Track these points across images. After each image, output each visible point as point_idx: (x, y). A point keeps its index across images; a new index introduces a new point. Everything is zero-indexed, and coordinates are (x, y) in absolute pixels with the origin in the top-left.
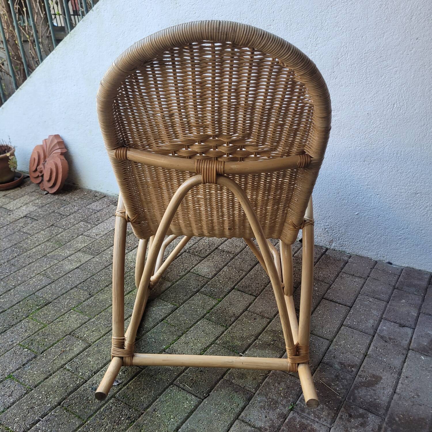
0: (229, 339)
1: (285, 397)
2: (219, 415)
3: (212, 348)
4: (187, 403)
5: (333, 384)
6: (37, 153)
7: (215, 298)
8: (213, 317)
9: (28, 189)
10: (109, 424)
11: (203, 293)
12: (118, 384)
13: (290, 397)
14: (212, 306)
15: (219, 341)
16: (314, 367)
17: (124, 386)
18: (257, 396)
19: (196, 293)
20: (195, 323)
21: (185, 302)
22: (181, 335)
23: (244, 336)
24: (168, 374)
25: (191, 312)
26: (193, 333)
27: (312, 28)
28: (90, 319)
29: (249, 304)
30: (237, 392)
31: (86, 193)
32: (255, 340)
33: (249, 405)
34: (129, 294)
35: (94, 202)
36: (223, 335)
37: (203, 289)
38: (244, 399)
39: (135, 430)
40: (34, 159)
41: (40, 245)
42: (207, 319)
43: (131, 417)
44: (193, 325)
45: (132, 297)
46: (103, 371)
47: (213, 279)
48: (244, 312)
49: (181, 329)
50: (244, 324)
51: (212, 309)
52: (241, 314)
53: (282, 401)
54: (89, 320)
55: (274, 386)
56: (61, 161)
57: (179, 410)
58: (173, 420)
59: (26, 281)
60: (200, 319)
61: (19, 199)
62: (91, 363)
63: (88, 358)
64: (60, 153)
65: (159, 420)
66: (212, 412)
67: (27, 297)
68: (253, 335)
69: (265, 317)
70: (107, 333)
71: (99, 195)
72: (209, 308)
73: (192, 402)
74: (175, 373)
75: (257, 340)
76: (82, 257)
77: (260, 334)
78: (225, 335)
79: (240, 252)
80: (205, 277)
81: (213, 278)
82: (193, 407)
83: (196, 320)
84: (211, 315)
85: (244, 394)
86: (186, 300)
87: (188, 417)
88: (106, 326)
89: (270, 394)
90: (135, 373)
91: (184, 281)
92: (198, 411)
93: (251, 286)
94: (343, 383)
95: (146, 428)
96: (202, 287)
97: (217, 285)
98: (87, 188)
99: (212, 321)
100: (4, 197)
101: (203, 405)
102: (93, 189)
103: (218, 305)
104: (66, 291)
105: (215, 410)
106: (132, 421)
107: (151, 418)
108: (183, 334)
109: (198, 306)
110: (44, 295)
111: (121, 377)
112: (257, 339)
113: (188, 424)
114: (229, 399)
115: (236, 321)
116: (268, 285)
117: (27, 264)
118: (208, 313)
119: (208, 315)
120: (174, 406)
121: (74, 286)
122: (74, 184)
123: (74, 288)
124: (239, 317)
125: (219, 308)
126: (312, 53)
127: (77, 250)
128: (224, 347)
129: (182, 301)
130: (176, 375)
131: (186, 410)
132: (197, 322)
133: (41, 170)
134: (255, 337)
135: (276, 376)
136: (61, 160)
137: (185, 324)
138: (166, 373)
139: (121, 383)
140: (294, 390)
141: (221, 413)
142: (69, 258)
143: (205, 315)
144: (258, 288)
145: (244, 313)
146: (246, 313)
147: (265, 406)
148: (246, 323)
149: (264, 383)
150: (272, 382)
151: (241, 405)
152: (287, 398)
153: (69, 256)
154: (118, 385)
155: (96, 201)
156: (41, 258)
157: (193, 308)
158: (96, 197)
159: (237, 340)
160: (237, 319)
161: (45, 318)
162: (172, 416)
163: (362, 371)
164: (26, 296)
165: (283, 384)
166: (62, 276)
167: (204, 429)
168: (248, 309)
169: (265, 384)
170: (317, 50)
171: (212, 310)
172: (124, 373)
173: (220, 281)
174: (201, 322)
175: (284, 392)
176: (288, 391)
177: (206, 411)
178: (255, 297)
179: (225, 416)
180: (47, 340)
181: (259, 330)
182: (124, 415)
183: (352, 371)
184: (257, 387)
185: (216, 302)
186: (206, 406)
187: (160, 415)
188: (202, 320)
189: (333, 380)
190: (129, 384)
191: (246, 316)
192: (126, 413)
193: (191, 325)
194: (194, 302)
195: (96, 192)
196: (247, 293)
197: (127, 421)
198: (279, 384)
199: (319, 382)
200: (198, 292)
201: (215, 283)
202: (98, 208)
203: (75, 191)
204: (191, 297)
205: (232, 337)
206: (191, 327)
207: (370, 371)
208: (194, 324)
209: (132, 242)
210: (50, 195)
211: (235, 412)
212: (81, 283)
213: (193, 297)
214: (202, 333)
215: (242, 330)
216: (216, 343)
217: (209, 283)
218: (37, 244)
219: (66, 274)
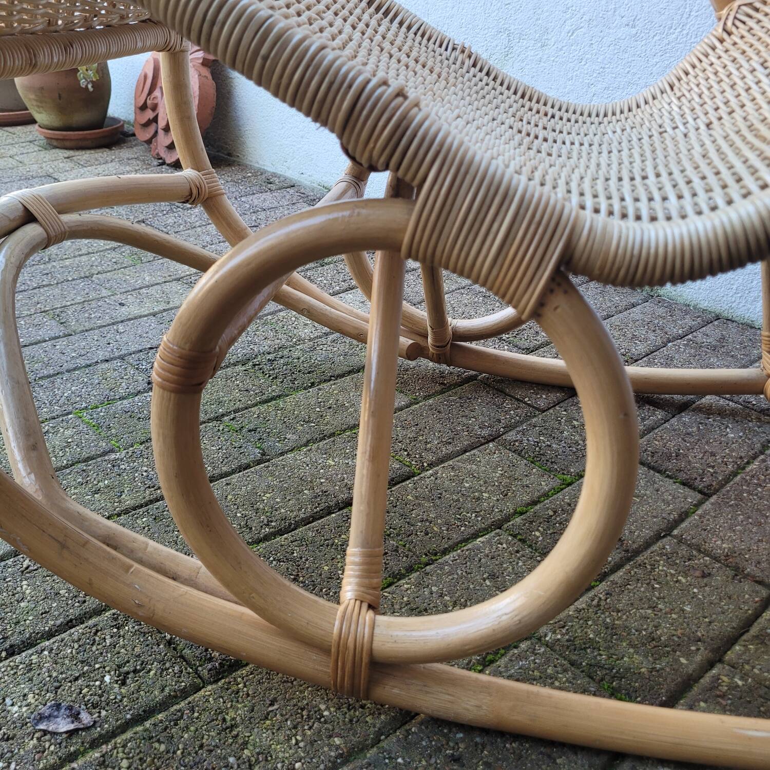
0: (598, 633)
3: (519, 657)
6: (152, 62)
7: (550, 471)
8: (537, 534)
9: (124, 153)
11: (510, 446)
12: (72, 727)
14: (537, 494)
15: (554, 632)
17: (95, 744)
19: (488, 442)
20: (466, 541)
21: (442, 462)
22: (403, 571)
23: (664, 632)
24: (304, 735)
25: (458, 500)
26: (450, 573)
28: (112, 451)
29: (680, 515)
31: (249, 174)
32: (711, 665)
34: (265, 405)
35: (261, 192)
36: (571, 611)
37: (511, 436)
40: (145, 77)
41: (89, 253)
42: (515, 536)
44: (457, 544)
45: (274, 413)
46: (46, 653)
47: (551, 411)
48: (658, 537)
49: (409, 550)
50: (659, 583)
51: (535, 503)
52: (648, 545)
54: (105, 453)
56: (200, 79)
60: (485, 531)
61: (95, 167)
62: (22, 604)
63: (25, 582)
64: (201, 61)
68: (699, 640)
69: (746, 576)
70: (141, 506)
71: (279, 182)
72: (526, 498)
74: (337, 741)
75: (719, 666)
76: (177, 293)
77: (732, 641)
78: (578, 611)
79: (648, 355)
80: (525, 403)
81: (549, 409)
83: (471, 531)
84: (531, 522)
86: (449, 457)
88: (148, 483)
90: (167, 690)
91: (454, 401)
93: (685, 456)
96: (509, 428)
97: (562, 432)
98: (257, 165)
99: (530, 546)
100: (65, 160)
102: (270, 169)
103: (560, 495)
104: (88, 362)
108: (410, 570)
109: (485, 482)
111: (101, 696)
112: (720, 661)
115: (628, 567)
116: (748, 463)
117: (31, 288)
118: (521, 514)
119: (518, 520)
121: (116, 354)
122: (229, 155)
123: (115, 358)
124: (637, 552)
125: (561, 506)
127: (173, 277)
128: (572, 664)
129: (430, 457)
130: (338, 747)
132: (475, 536)
133: (156, 102)
134: (712, 651)
136: (200, 75)
137: (427, 534)
138: (295, 727)
139: (87, 729)
142: (144, 291)
143: (507, 519)
144: (713, 467)
145: (660, 544)
146: (667, 544)
148: (667, 583)
153: (148, 287)
154: (71, 733)
155: (266, 192)
156: (74, 280)
157: (467, 485)
158: (271, 183)
159: (631, 645)
160: (629, 559)
166: (100, 327)
168: (675, 532)
171: (537, 507)
172: (124, 683)
173: (575, 423)
174: (489, 541)
178: (699, 496)
181: (725, 623)
185: (556, 482)
188: (493, 534)
190: (119, 740)
191: (669, 558)
193: (450, 543)
194: (474, 467)
195: (274, 175)
196: (668, 476)
200: (493, 440)
201: (556, 426)
202: (266, 205)
203: (226, 169)
204: (465, 451)
205: (611, 629)
206: (445, 552)
208: (461, 542)
209: (325, 282)
210: (167, 167)
212: (141, 351)
213: (472, 452)
214: (488, 582)
215: (653, 608)
216: (539, 639)
217: (534, 420)
218: (83, 252)
219: (113, 324)
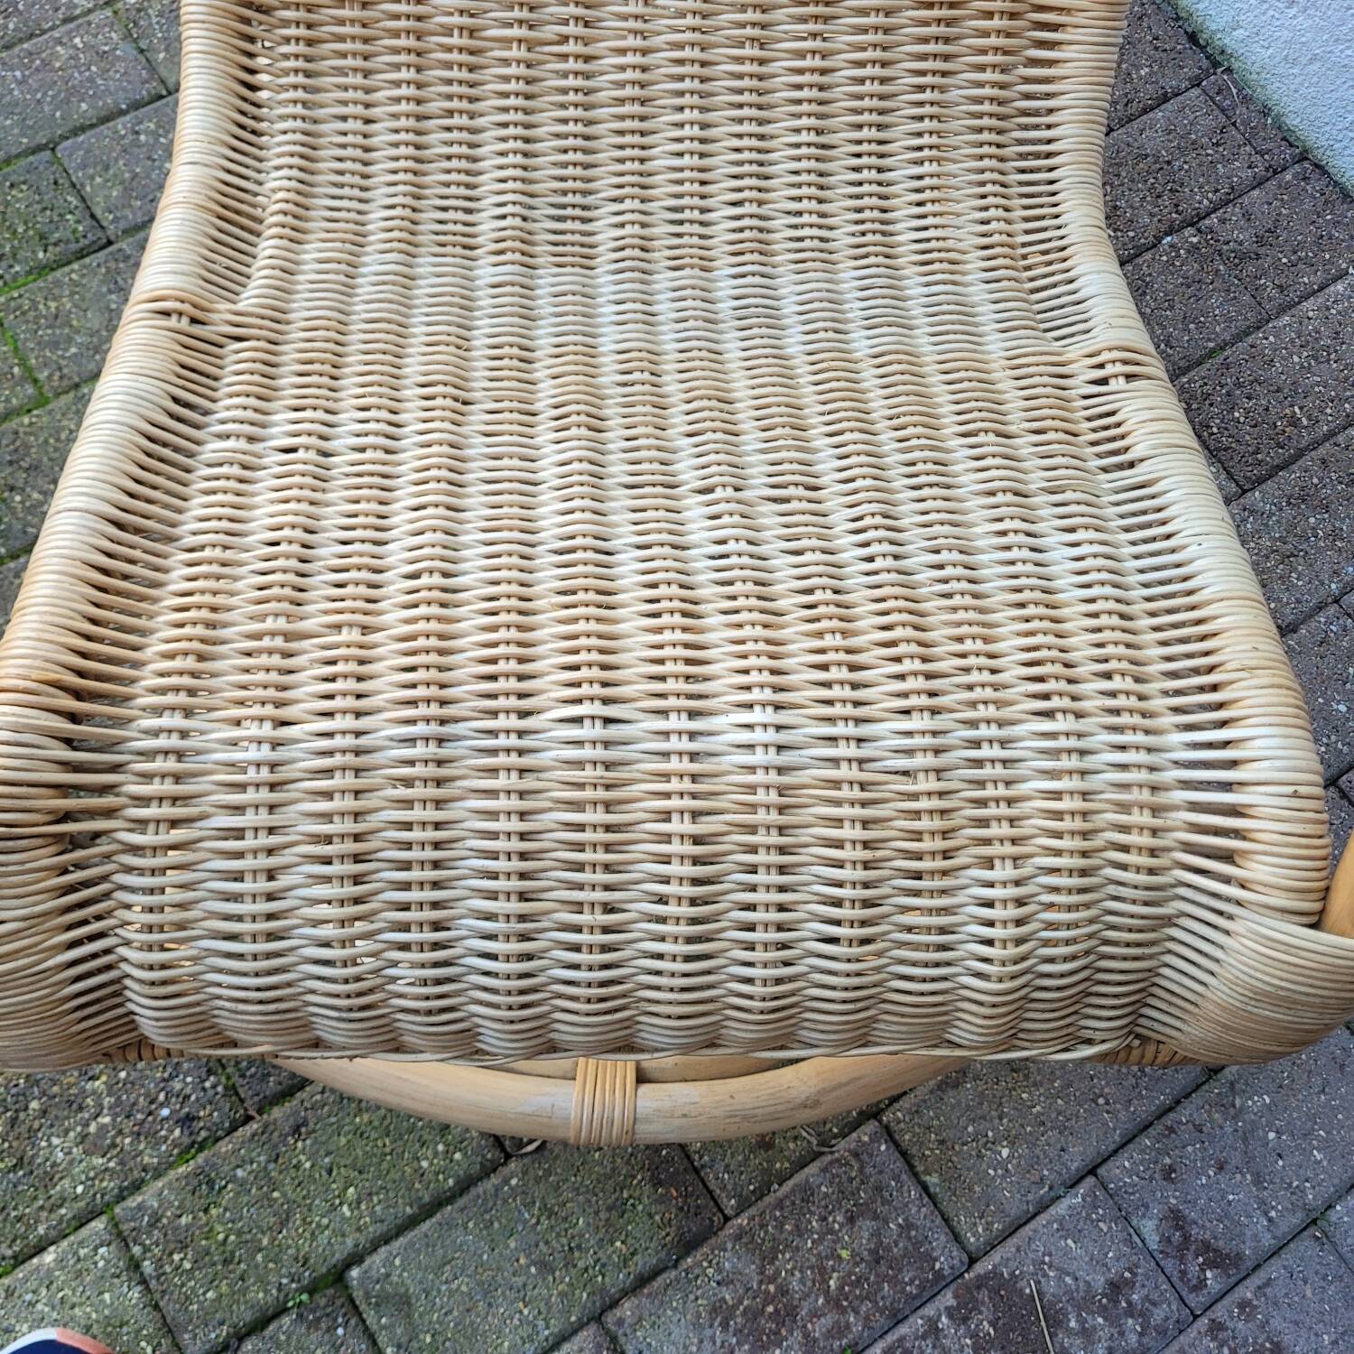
1: (835, 1302)
2: (533, 1270)
4: (436, 1154)
5: (1073, 1324)
10: (105, 1111)
13: (856, 1312)
16: (1051, 1188)
18: (729, 1246)
30: (660, 1183)
33: (673, 1274)
38: (668, 1234)
39: (189, 1196)
43: (199, 1118)
53: (815, 1314)
55: (825, 1219)
57: (392, 1175)
58: (348, 1214)
59: (44, 32)
65: (294, 1190)
66: (513, 1245)
67: (18, 156)
73: (458, 1156)
82: (451, 1182)
85: (681, 1209)
87: (412, 1222)
89: (787, 1256)
92: (462, 1210)
94: (1122, 1334)
95: (230, 1206)
101: (497, 1189)
105: (533, 1238)
106: (194, 1142)
107: (272, 1166)
110: (92, 178)
113: (397, 1262)
114: (609, 1209)
120: (380, 1143)
131: (417, 1186)
135: (861, 1170)
140: (893, 1281)
141: (545, 1267)
147: (735, 1307)
149: (790, 1183)
150: (826, 1195)
151: (641, 1263)
152: (844, 1311)
161: (55, 345)
162: (351, 1190)
163: (1243, 1305)
164: (14, 151)
165: (866, 1226)
167: (446, 1314)
169: (793, 1191)
175: (850, 1274)
176: (867, 1279)
177: (496, 1225)
179: (553, 1290)
180: (18, 498)
182: (178, 1096)
183: (1201, 1284)
184: (753, 1192)
186: (505, 1201)
187: (308, 1165)
189: (1085, 1303)
192: (188, 1090)
197: (177, 1132)
198: (851, 1220)
199: (1024, 1283)
207: (1276, 1323)
211: (603, 1288)
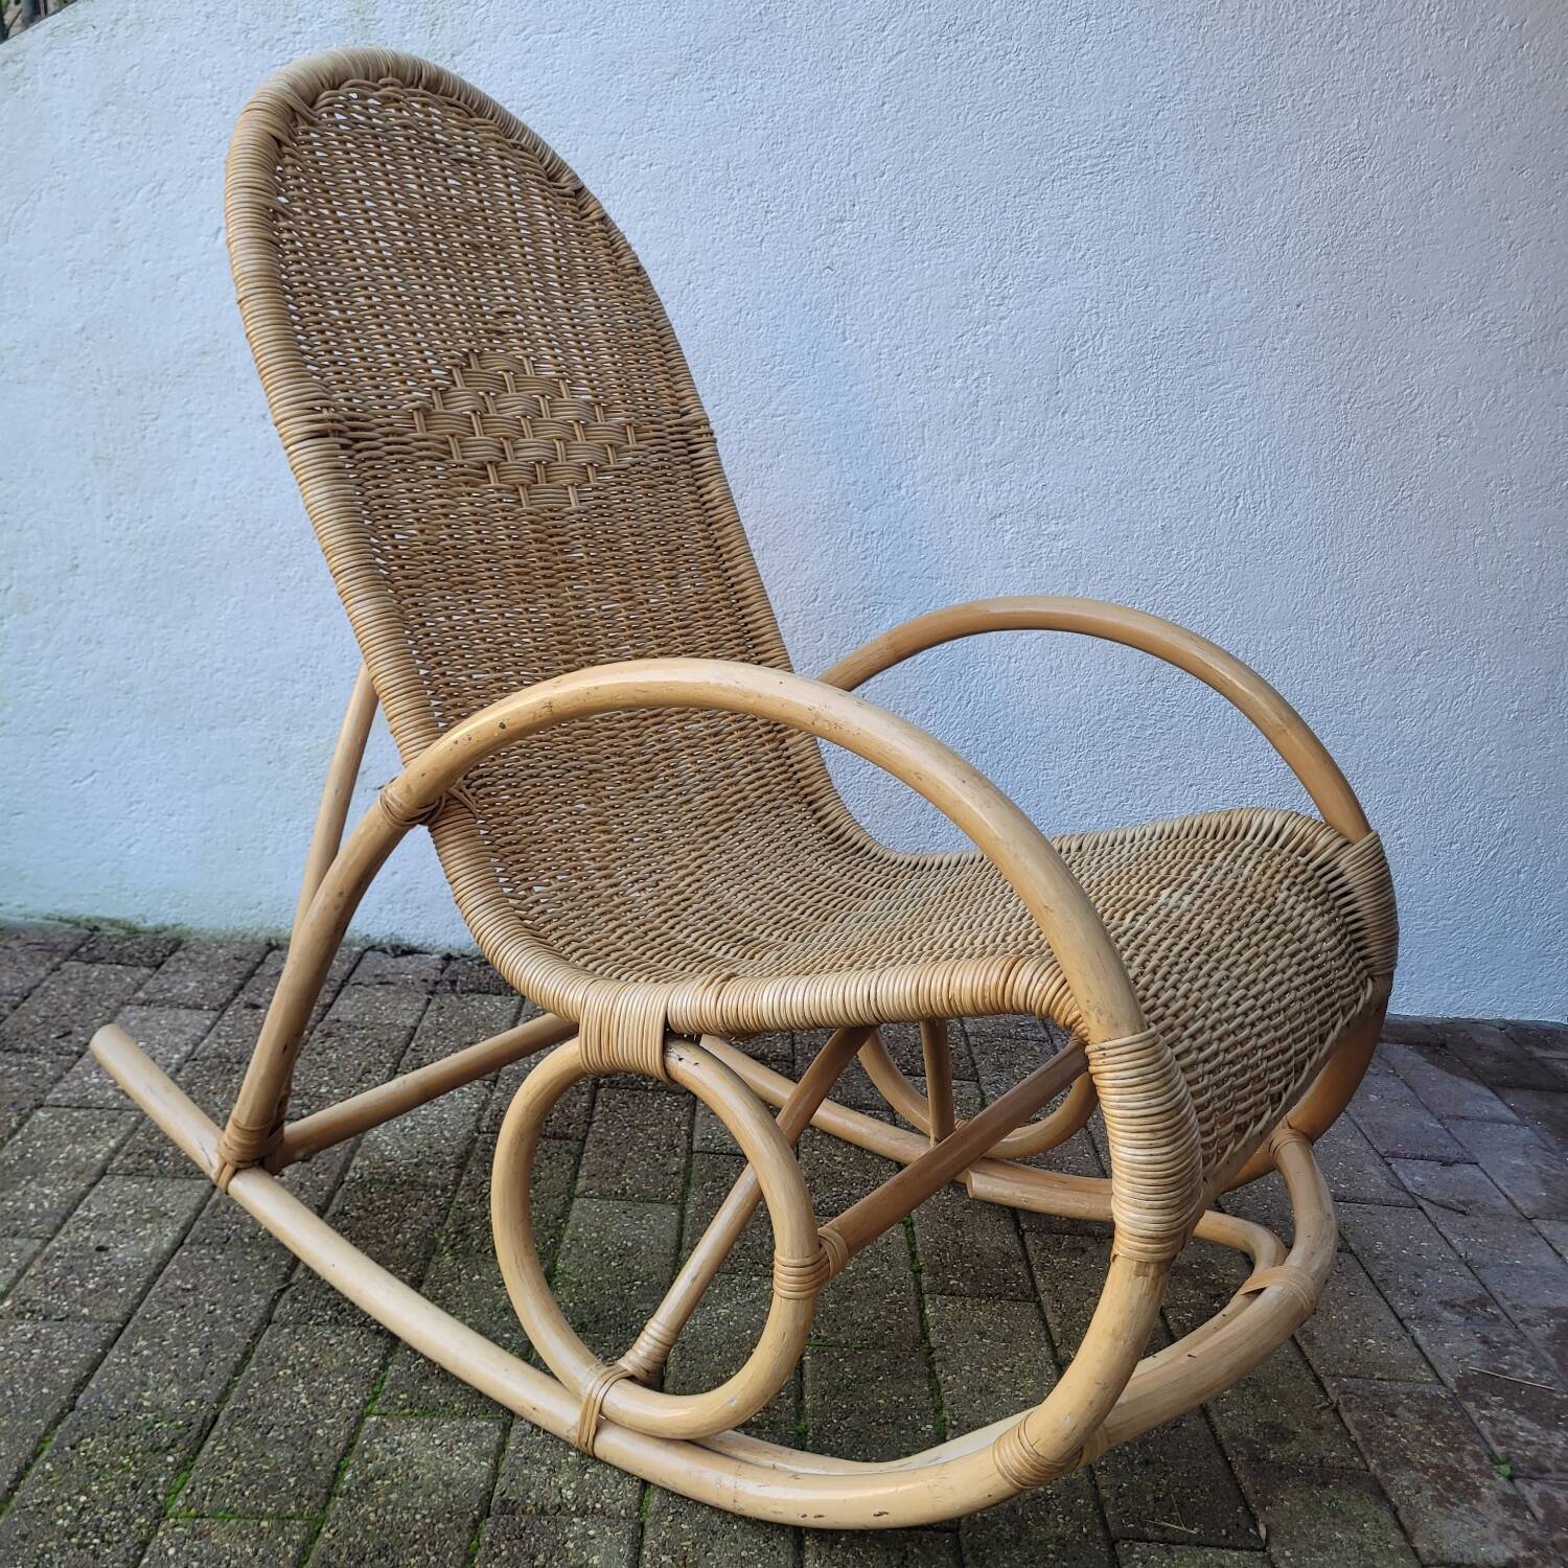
27: (988, 243)
126: (988, 327)
170: (1002, 318)
